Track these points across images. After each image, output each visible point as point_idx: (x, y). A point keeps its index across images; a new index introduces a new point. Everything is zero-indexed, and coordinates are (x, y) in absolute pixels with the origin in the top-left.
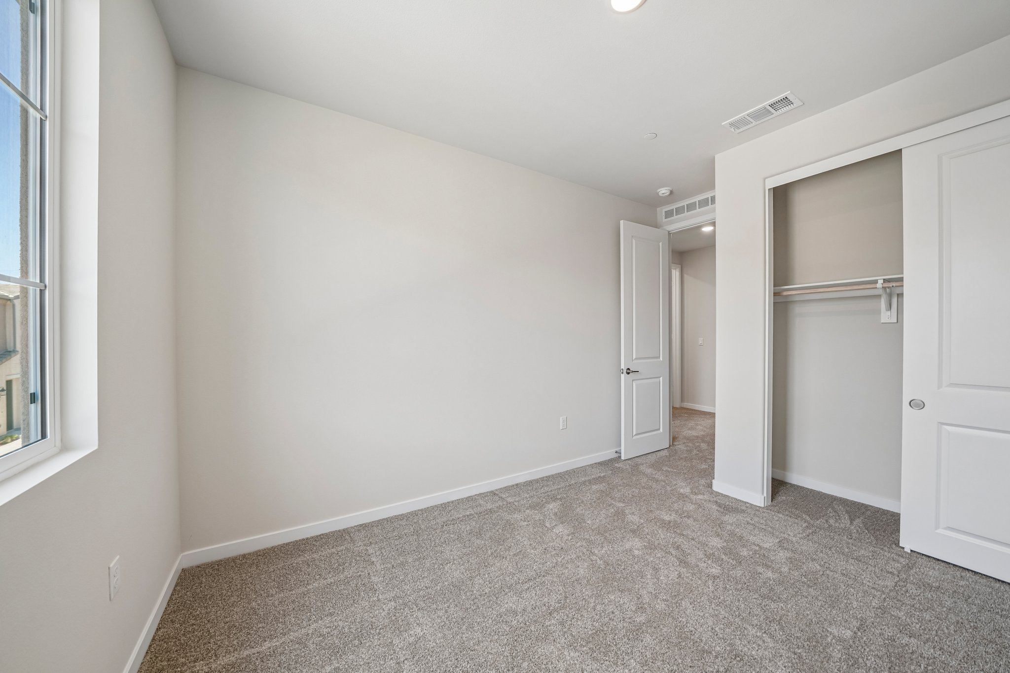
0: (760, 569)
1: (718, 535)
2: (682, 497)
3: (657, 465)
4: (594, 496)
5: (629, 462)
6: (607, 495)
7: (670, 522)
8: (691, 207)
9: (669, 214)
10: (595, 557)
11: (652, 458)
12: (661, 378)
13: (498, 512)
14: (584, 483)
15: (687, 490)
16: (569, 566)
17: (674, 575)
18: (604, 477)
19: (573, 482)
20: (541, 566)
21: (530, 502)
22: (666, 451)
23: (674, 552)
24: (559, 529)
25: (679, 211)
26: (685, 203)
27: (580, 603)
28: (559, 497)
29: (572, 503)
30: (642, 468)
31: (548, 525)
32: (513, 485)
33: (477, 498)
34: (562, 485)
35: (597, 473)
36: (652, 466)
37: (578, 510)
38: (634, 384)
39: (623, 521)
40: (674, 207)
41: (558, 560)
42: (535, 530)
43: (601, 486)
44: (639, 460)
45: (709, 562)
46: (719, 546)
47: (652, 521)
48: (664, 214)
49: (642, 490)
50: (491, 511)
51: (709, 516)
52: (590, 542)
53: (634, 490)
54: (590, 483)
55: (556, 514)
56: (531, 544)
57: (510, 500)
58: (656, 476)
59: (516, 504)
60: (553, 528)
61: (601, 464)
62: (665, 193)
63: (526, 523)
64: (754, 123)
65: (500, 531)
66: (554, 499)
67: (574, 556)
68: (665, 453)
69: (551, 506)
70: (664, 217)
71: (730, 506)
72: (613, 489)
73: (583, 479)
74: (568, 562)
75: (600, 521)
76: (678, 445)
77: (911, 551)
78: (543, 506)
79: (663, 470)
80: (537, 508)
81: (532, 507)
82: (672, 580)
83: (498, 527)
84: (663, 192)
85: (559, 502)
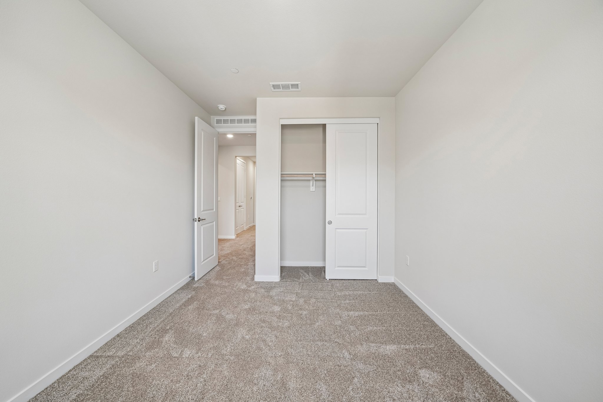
0: (300, 312)
1: (275, 304)
2: (245, 291)
3: (219, 277)
4: (194, 314)
5: (201, 281)
6: (203, 309)
7: (250, 309)
8: (232, 121)
9: (218, 122)
10: (227, 357)
11: (213, 274)
12: (214, 222)
13: (115, 372)
14: (180, 308)
15: (244, 287)
16: (215, 376)
17: (274, 339)
18: (192, 297)
19: (171, 311)
20: (195, 392)
21: (144, 345)
22: (218, 267)
23: (264, 325)
24: (187, 353)
25: (225, 121)
26: (229, 118)
27: (243, 396)
28: (168, 328)
29: (182, 327)
30: (212, 282)
31: (176, 355)
32: (114, 338)
33: (75, 373)
34: (164, 316)
35: (185, 297)
36: (216, 279)
37: (191, 329)
38: (202, 228)
39: (226, 322)
40: (222, 118)
41: (204, 377)
42: (167, 366)
43: (195, 304)
44: (207, 277)
45: (282, 321)
46: (279, 310)
47: (241, 312)
48: (215, 121)
49: (222, 296)
50: (105, 377)
51: (264, 296)
52: (215, 348)
53: (217, 298)
54: (185, 306)
55: (175, 343)
56: (172, 380)
57: (120, 354)
58: (224, 284)
59: (131, 353)
60: (181, 354)
61: (182, 288)
62: (223, 109)
63: (154, 366)
64: (281, 90)
65: (131, 389)
66: (165, 331)
67: (213, 366)
68: (218, 268)
69: (166, 338)
70: (215, 123)
71: (269, 287)
72: (204, 303)
73: (178, 305)
74: (212, 374)
75: (212, 329)
76: (221, 261)
77: (329, 279)
78: (159, 343)
79: (224, 279)
80: (155, 346)
81: (150, 348)
82: (275, 342)
83: (126, 387)
84: (222, 107)
85: (171, 332)
